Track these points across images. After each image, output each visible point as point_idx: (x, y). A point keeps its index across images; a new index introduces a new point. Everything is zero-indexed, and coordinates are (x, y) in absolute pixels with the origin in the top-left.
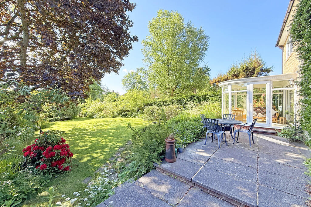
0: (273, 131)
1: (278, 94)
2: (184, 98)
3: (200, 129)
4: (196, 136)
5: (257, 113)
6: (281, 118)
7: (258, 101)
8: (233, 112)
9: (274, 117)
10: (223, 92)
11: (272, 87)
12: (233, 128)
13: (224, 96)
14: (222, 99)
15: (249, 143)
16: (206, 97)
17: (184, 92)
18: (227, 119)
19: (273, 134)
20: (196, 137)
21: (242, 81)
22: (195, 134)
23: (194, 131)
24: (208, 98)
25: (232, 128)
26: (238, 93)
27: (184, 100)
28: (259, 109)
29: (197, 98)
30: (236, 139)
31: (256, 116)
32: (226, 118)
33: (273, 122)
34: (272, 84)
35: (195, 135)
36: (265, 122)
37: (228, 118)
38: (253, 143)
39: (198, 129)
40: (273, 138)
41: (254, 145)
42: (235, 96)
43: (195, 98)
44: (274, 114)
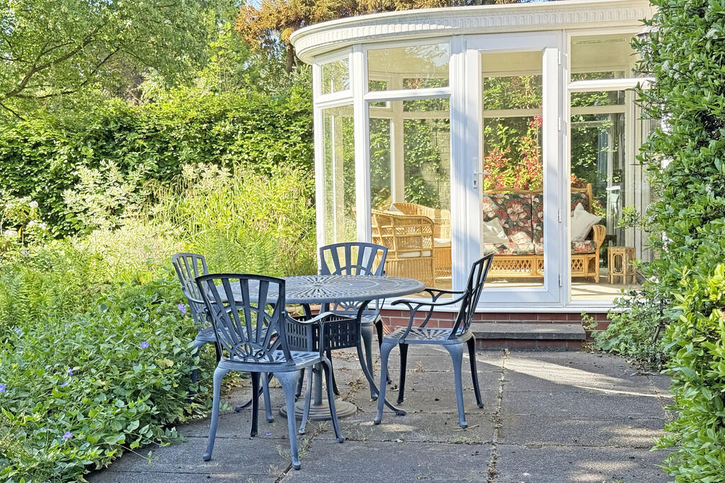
0: (576, 329)
1: (605, 116)
2: (50, 142)
3: (170, 354)
4: (144, 408)
5: (507, 232)
6: (612, 251)
7: (515, 156)
8: (383, 231)
9: (581, 246)
10: (321, 101)
11: (567, 74)
12: (379, 326)
13: (327, 125)
14: (318, 145)
15: (455, 410)
16: (216, 129)
17: (40, 93)
18: (344, 272)
19: (573, 345)
20: (145, 419)
21: (426, 27)
22: (136, 394)
23: (128, 376)
24: (229, 138)
25: (372, 328)
26: (409, 104)
27: (51, 155)
28: (518, 208)
29: (153, 136)
30: (392, 397)
31: (503, 247)
32: (339, 271)
33: (574, 280)
34: (568, 55)
35: (142, 405)
36: (541, 280)
37: (348, 267)
38: (479, 402)
39: (160, 361)
40: (572, 364)
41: (481, 412)
42: (392, 125)
43: (131, 137)
44: (586, 232)
